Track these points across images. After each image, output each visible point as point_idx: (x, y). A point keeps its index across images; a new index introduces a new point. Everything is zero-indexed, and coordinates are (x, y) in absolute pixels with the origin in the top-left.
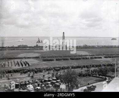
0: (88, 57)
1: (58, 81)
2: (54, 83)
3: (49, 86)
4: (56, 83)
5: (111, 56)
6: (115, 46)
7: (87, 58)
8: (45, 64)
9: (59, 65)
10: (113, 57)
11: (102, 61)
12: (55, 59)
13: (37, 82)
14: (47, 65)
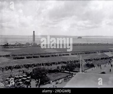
0: (56, 54)
1: (28, 77)
2: (25, 80)
3: (20, 83)
4: (27, 80)
5: (77, 53)
6: (81, 44)
7: (55, 56)
8: (16, 62)
9: (29, 62)
10: (79, 54)
11: (69, 58)
12: (25, 57)
13: (7, 80)
14: (17, 63)
